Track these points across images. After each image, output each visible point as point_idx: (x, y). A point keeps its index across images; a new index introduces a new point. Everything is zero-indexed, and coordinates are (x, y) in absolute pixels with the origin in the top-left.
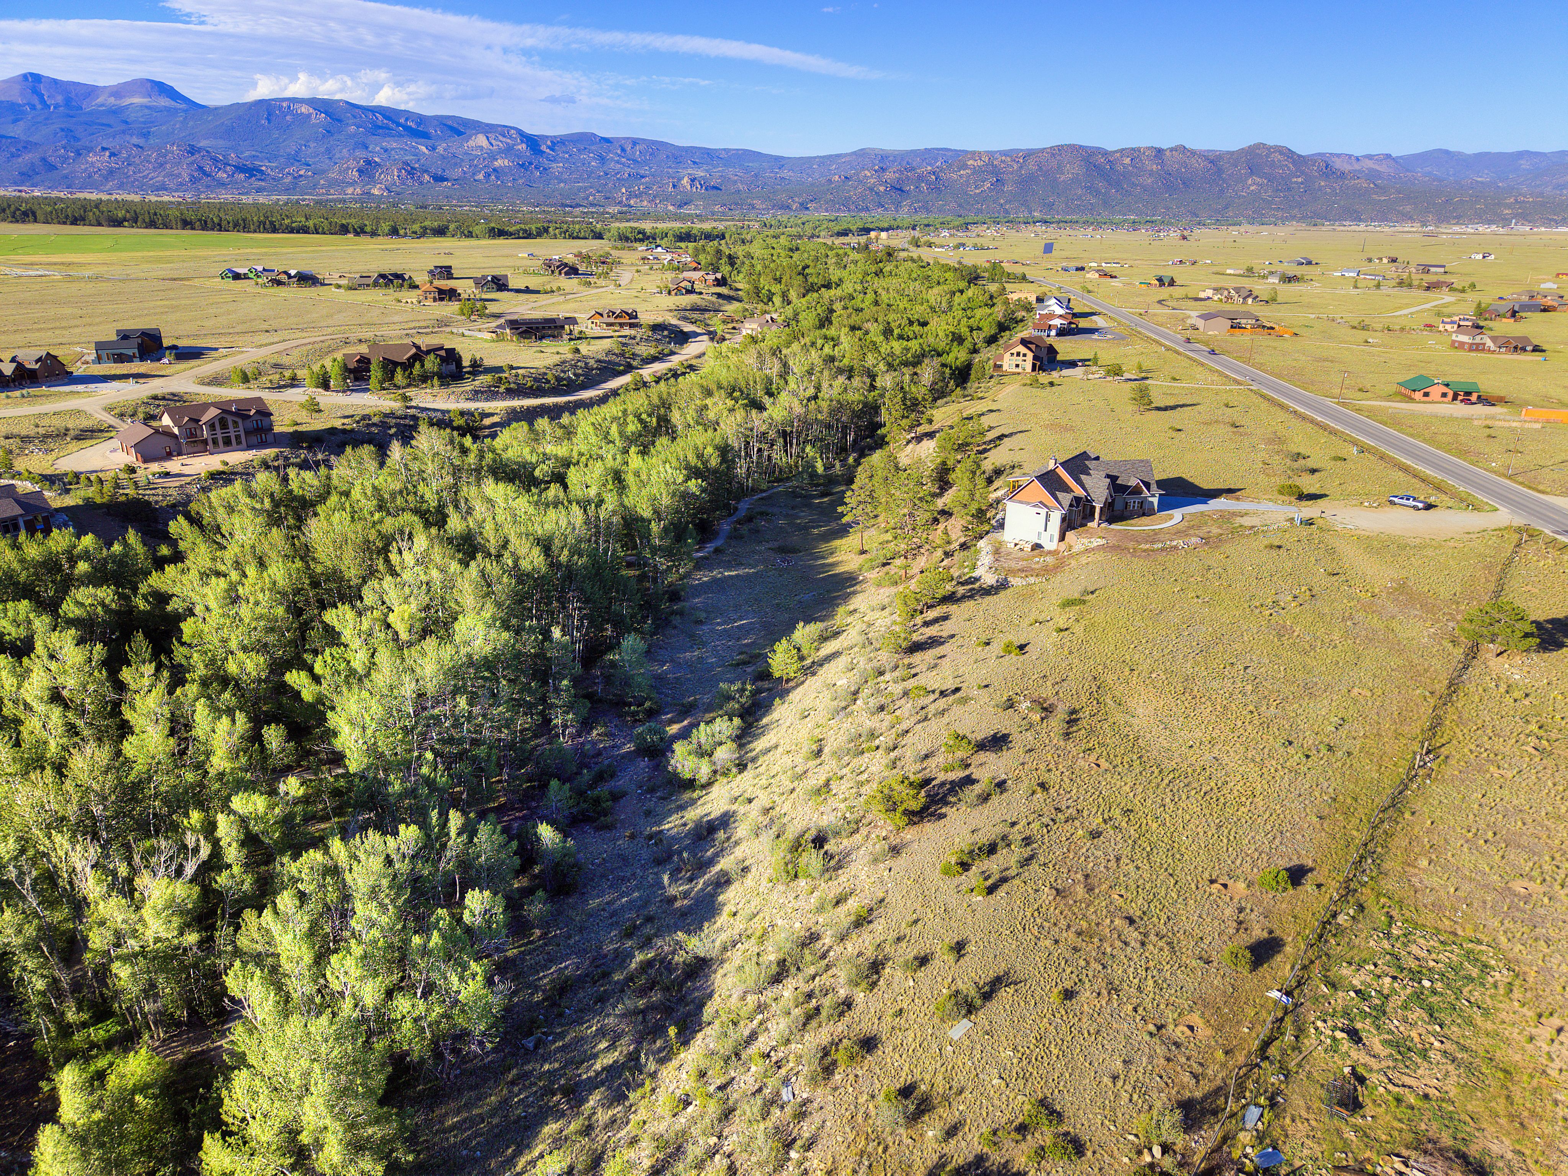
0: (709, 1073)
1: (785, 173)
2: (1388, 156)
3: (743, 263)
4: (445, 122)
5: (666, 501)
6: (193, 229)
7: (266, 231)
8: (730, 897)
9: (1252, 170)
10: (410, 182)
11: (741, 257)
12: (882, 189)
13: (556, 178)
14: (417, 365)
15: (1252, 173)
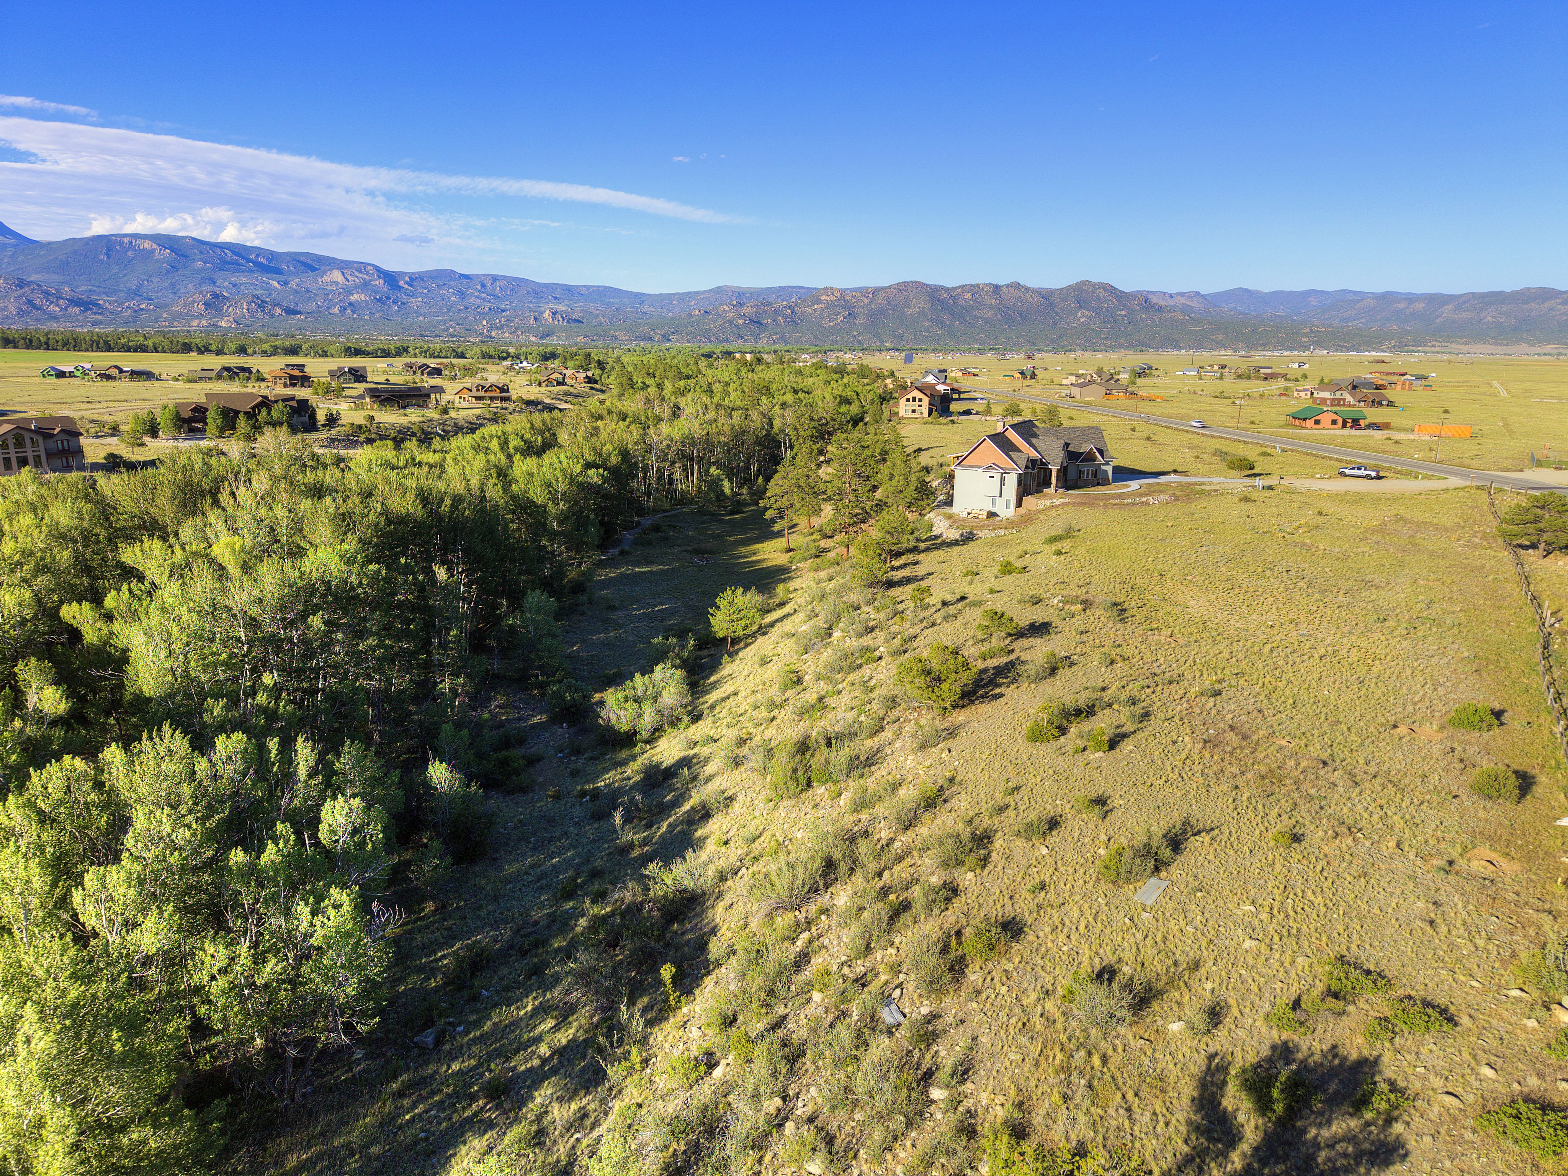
0: (740, 1018)
1: (646, 308)
2: (1198, 293)
3: (613, 368)
4: (298, 258)
5: (562, 487)
6: (15, 347)
7: (99, 349)
8: (714, 828)
9: (1081, 305)
10: (260, 315)
11: (611, 363)
12: (741, 322)
13: (415, 312)
14: (264, 412)
15: (1081, 307)
